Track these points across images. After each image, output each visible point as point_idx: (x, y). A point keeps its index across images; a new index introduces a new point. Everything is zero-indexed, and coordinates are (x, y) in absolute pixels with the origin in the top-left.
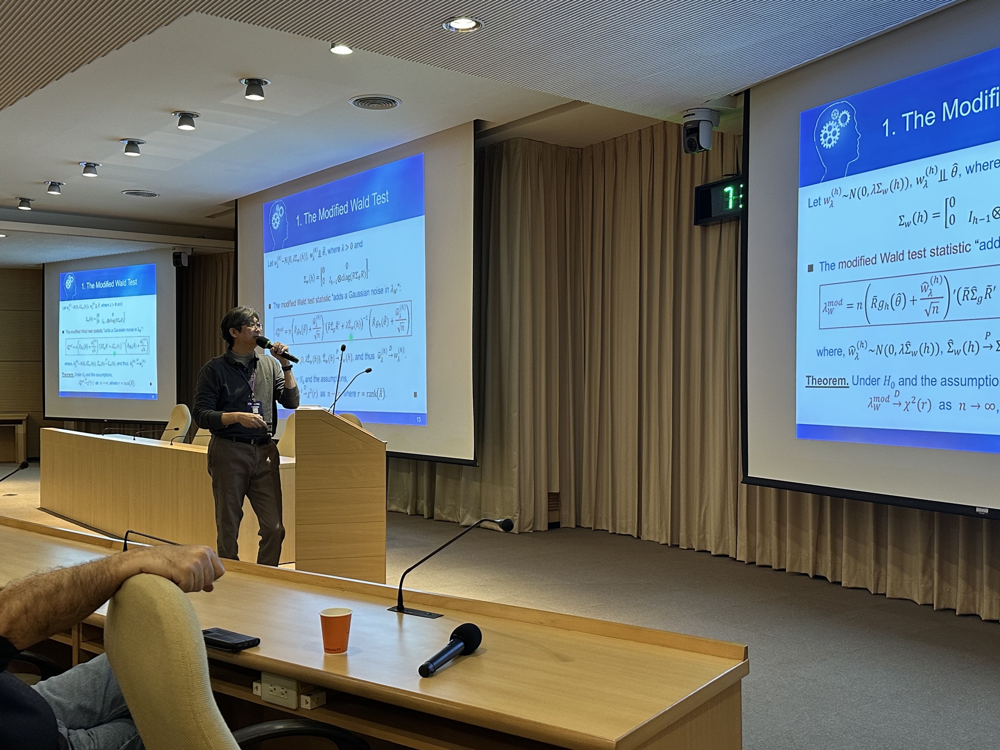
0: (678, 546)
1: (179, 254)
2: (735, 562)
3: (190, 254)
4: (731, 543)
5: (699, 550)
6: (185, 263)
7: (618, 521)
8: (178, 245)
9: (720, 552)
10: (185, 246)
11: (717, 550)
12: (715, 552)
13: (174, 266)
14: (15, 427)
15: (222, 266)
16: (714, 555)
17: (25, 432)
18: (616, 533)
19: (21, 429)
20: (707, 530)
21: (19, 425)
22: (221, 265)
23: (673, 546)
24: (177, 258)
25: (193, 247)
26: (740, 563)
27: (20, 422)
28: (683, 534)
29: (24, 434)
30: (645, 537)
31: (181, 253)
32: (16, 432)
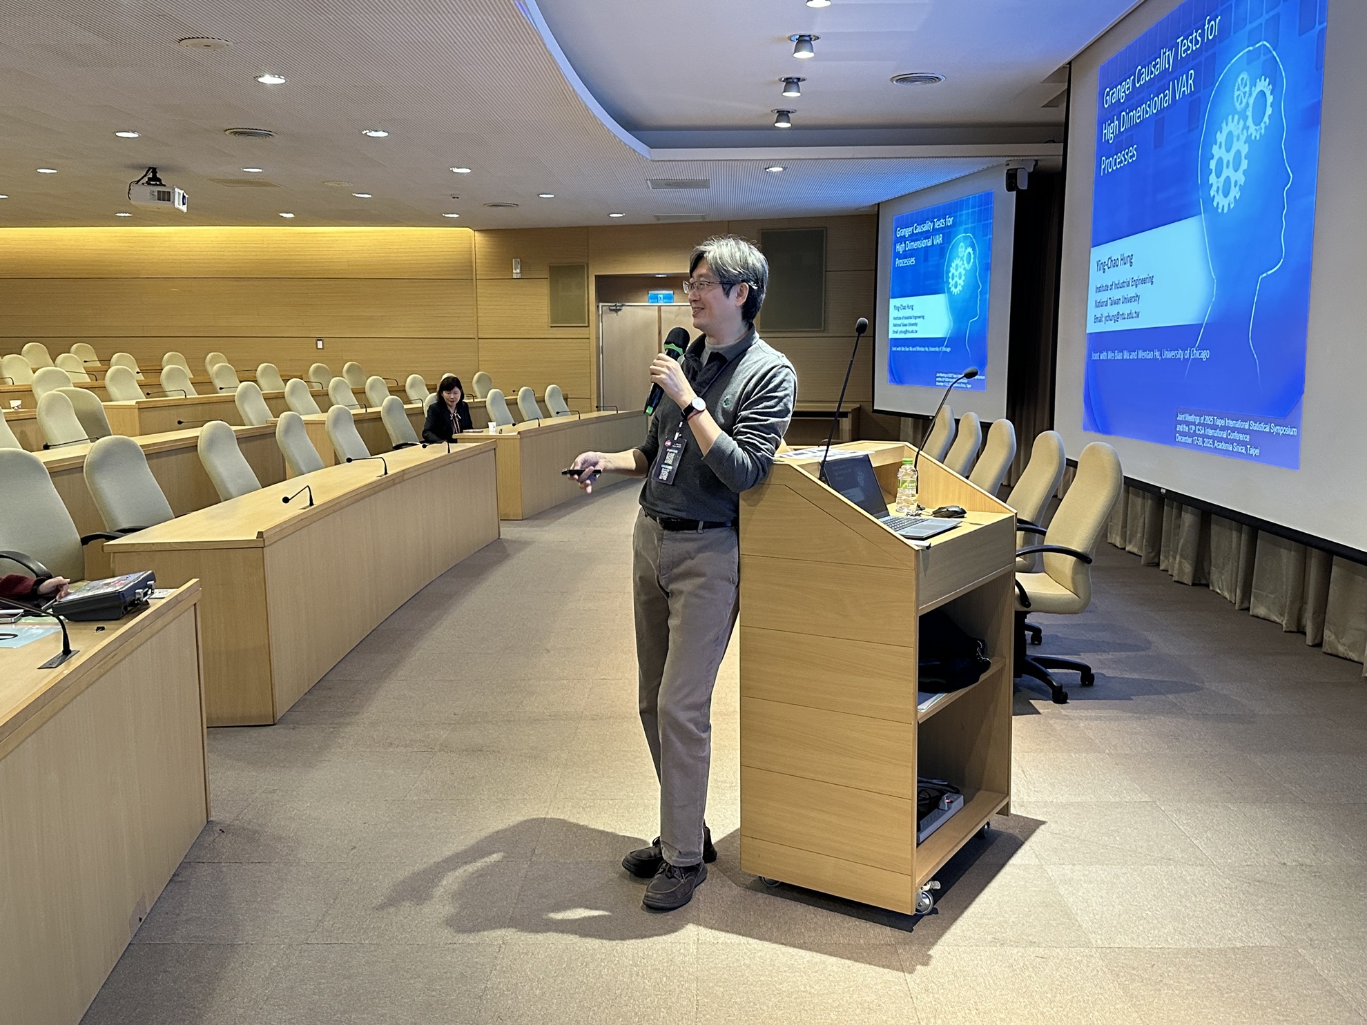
3: (1032, 171)
6: (1025, 185)
8: (1010, 158)
10: (1021, 158)
13: (1011, 191)
19: (846, 424)
21: (844, 419)
25: (1036, 158)
27: (845, 415)
32: (840, 428)
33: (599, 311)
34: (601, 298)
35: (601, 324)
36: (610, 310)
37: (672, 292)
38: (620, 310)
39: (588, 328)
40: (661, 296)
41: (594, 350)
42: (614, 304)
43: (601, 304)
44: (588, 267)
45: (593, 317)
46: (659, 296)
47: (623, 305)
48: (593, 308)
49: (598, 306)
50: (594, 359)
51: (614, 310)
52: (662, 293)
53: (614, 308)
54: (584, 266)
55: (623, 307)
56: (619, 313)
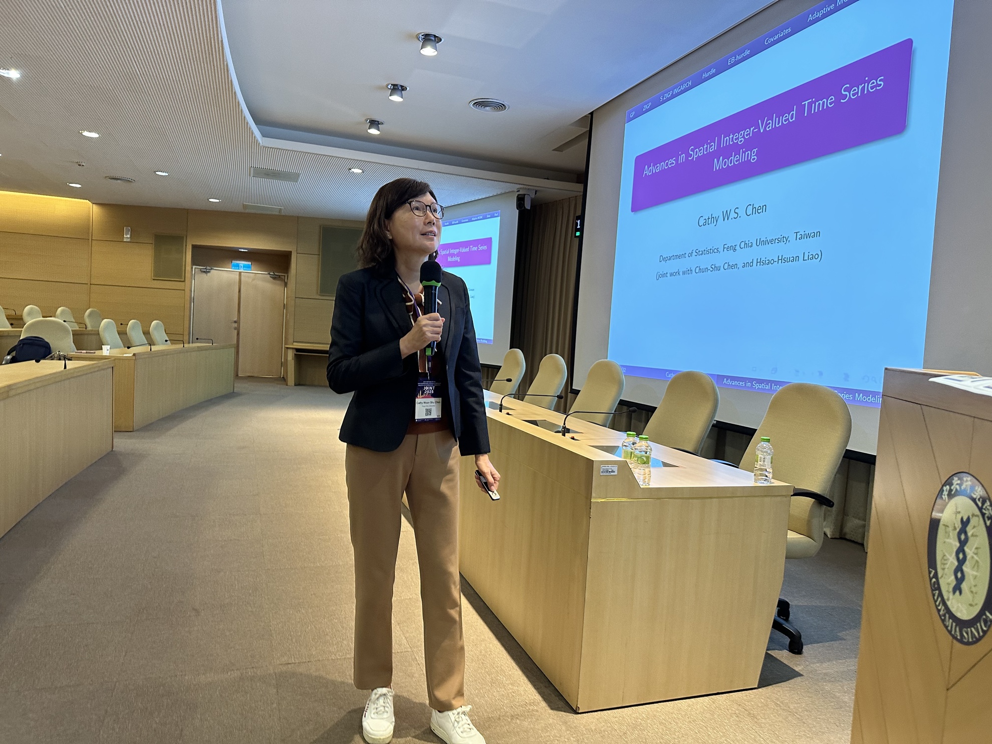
1: (523, 197)
3: (533, 196)
6: (528, 206)
8: (521, 187)
10: (530, 187)
13: (517, 209)
15: (563, 213)
22: (561, 212)
24: (520, 200)
25: (537, 188)
31: (525, 195)
33: (192, 270)
34: (194, 263)
35: (193, 281)
36: (202, 271)
37: (250, 263)
38: (209, 272)
39: (184, 283)
40: (242, 265)
41: (187, 298)
42: (205, 268)
43: (194, 267)
44: (186, 238)
45: (188, 275)
46: (240, 265)
47: (212, 269)
48: (188, 268)
49: (192, 268)
50: (187, 306)
51: (204, 272)
52: (242, 263)
53: (205, 270)
54: (183, 237)
55: (212, 271)
56: (208, 274)
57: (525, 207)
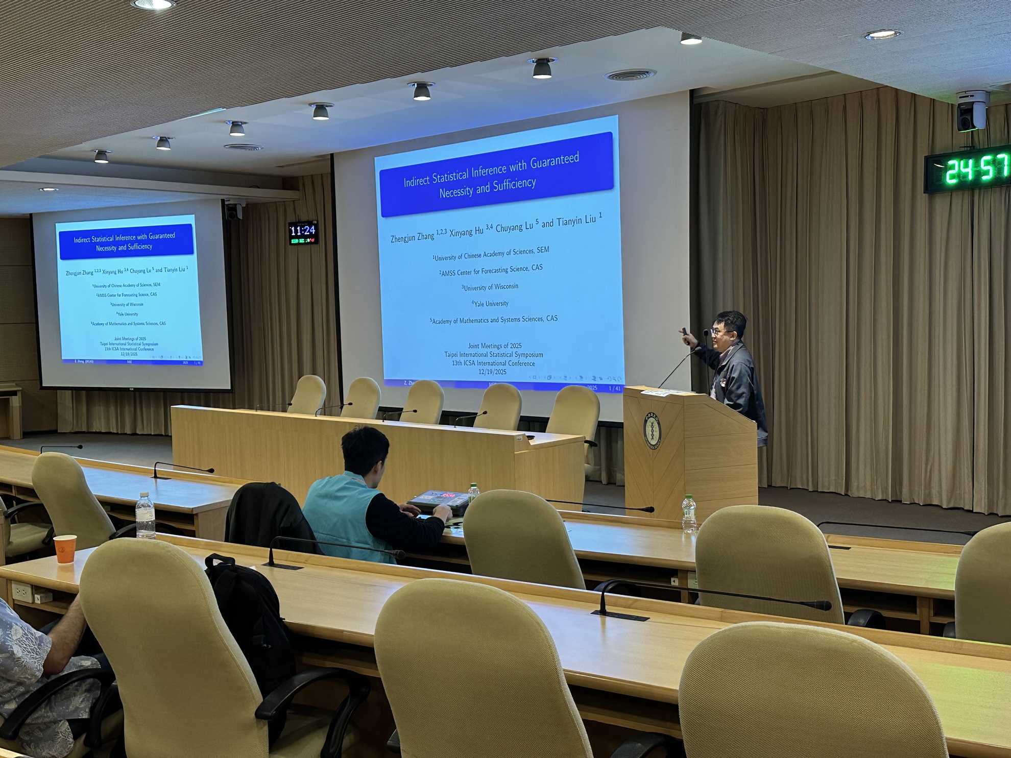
0: (901, 501)
1: (232, 206)
2: (970, 514)
3: (245, 206)
4: (967, 496)
5: (924, 504)
6: (239, 215)
7: (820, 479)
9: (951, 505)
10: (242, 197)
11: (949, 502)
12: (947, 506)
14: (9, 398)
16: (945, 509)
17: (21, 405)
18: (817, 491)
19: (15, 401)
20: (932, 485)
21: (13, 397)
23: (893, 501)
24: (228, 210)
25: (247, 198)
26: (977, 514)
27: (14, 393)
28: (905, 490)
29: (19, 406)
30: (854, 493)
31: (236, 205)
32: (11, 405)
57: (237, 217)
